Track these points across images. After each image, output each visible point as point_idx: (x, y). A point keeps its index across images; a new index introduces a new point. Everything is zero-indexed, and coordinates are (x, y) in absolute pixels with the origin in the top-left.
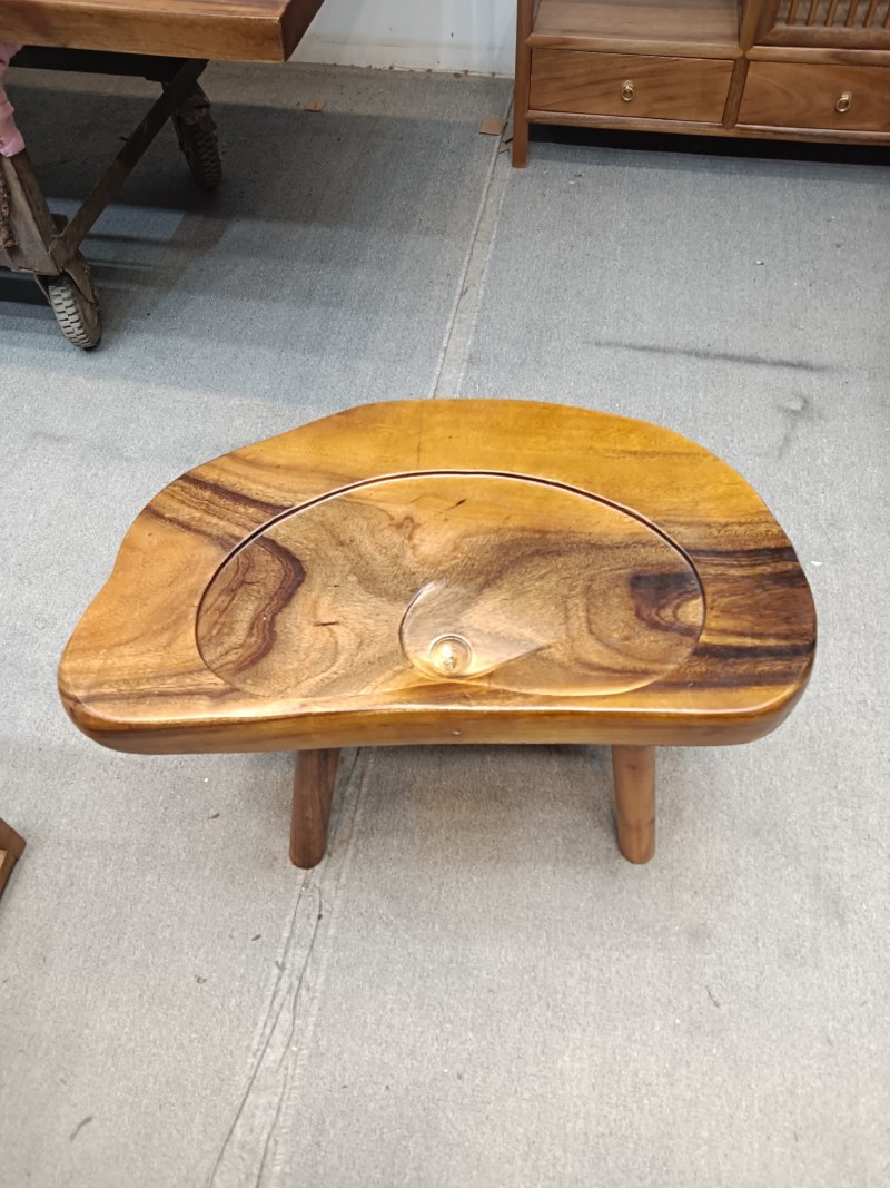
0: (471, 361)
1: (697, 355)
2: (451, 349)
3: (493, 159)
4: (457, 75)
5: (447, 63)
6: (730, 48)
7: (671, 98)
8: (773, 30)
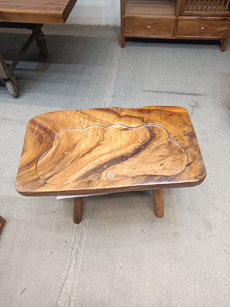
0: (113, 96)
1: (169, 93)
2: (108, 93)
3: (116, 46)
4: (106, 26)
5: (103, 23)
6: (174, 17)
7: (160, 30)
8: (184, 13)
